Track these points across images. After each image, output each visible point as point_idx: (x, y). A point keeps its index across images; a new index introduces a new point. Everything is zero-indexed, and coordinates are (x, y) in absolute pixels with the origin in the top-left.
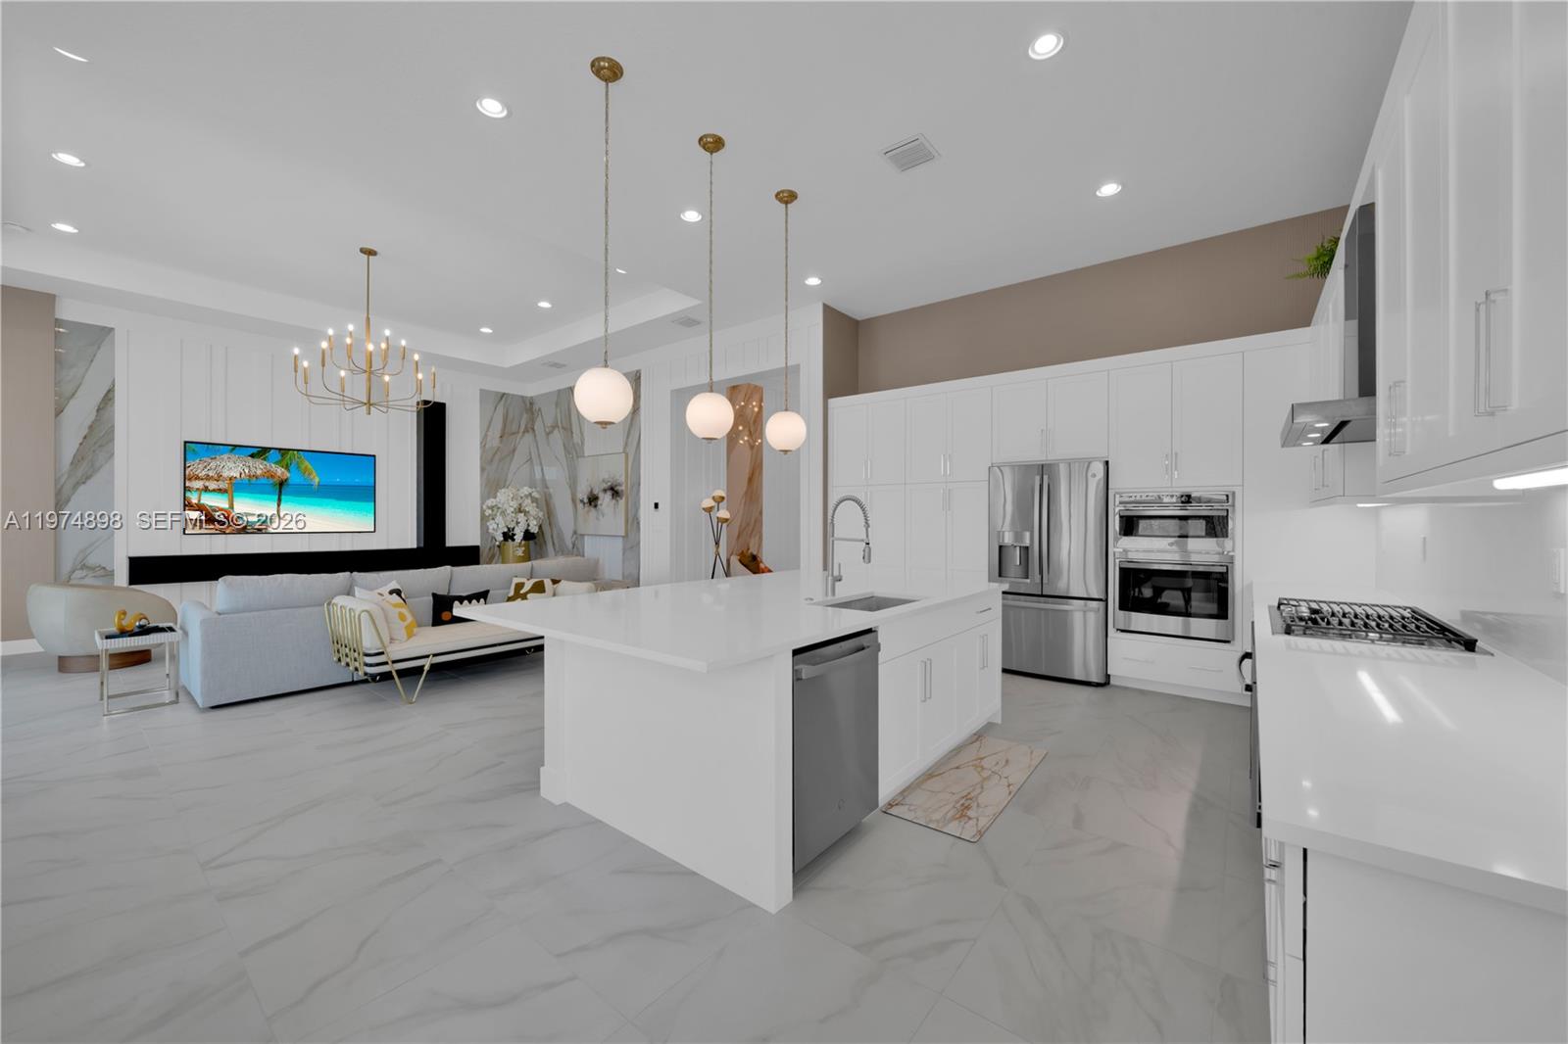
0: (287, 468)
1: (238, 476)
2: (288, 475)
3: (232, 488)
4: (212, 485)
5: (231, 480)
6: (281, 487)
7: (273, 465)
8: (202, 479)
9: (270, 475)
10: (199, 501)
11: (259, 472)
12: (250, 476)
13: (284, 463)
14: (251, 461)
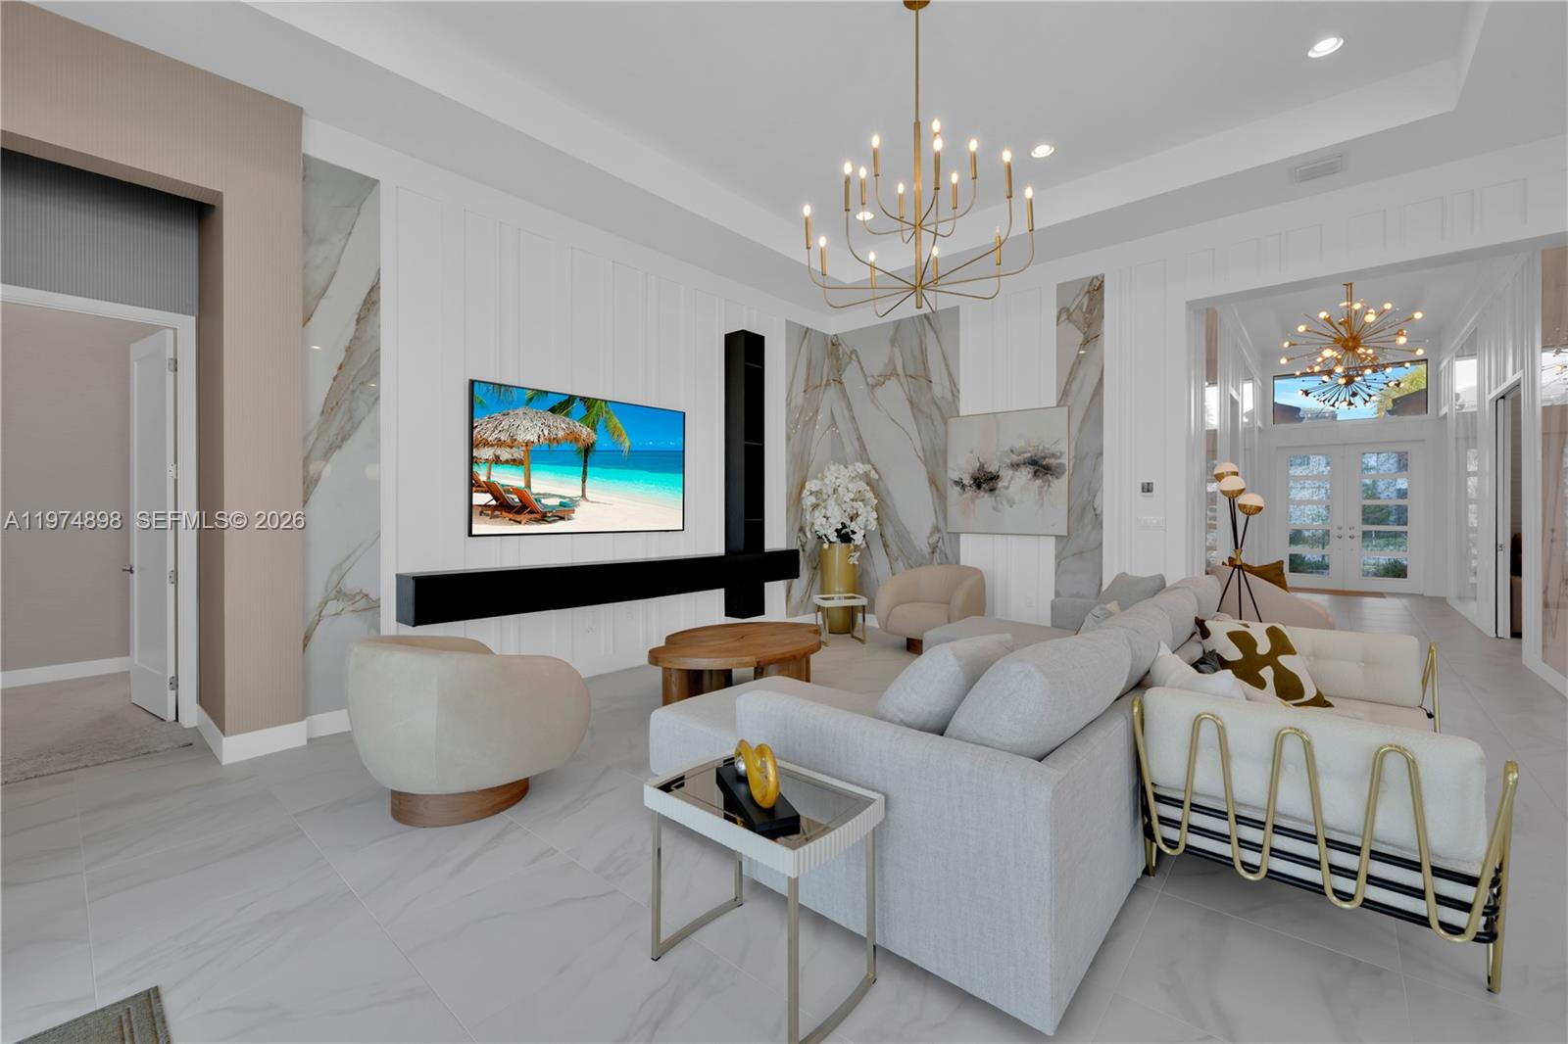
0: (593, 427)
1: (536, 440)
2: (595, 437)
3: (529, 457)
4: (505, 454)
5: (527, 445)
6: (587, 455)
7: (577, 424)
8: (492, 445)
9: (573, 438)
10: (489, 478)
11: (561, 434)
12: (550, 440)
13: (590, 420)
14: (551, 418)
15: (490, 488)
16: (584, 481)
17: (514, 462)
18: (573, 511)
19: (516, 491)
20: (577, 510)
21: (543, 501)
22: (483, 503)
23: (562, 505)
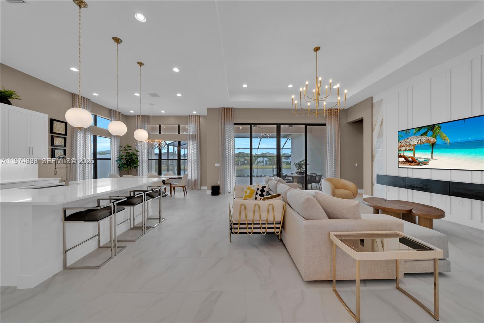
0: (435, 138)
1: (417, 144)
2: (436, 140)
3: (414, 148)
4: (408, 148)
5: (414, 145)
6: (433, 146)
7: (430, 137)
8: (405, 146)
9: (428, 141)
10: (404, 154)
11: (424, 141)
12: (421, 143)
13: (434, 136)
14: (421, 137)
15: (404, 157)
16: (432, 154)
17: (410, 150)
18: (428, 162)
19: (411, 157)
20: (430, 162)
21: (419, 160)
22: (402, 160)
23: (424, 160)
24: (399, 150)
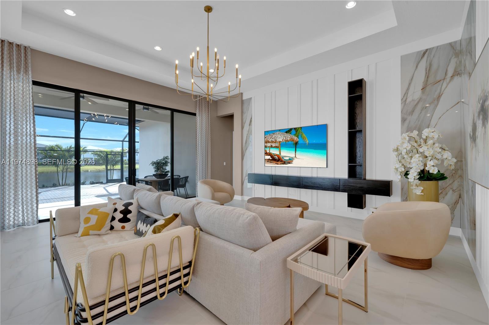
0: (298, 137)
1: (282, 141)
2: (298, 140)
3: (279, 146)
4: (274, 145)
5: (279, 142)
6: (296, 145)
7: (293, 136)
8: (270, 143)
9: (292, 140)
10: (269, 152)
11: (289, 139)
12: (286, 141)
13: (297, 135)
14: (286, 135)
15: (270, 154)
16: (295, 152)
17: (276, 147)
18: (293, 161)
19: (277, 155)
20: (294, 161)
21: (284, 158)
22: (268, 159)
23: (289, 159)
24: (266, 147)
